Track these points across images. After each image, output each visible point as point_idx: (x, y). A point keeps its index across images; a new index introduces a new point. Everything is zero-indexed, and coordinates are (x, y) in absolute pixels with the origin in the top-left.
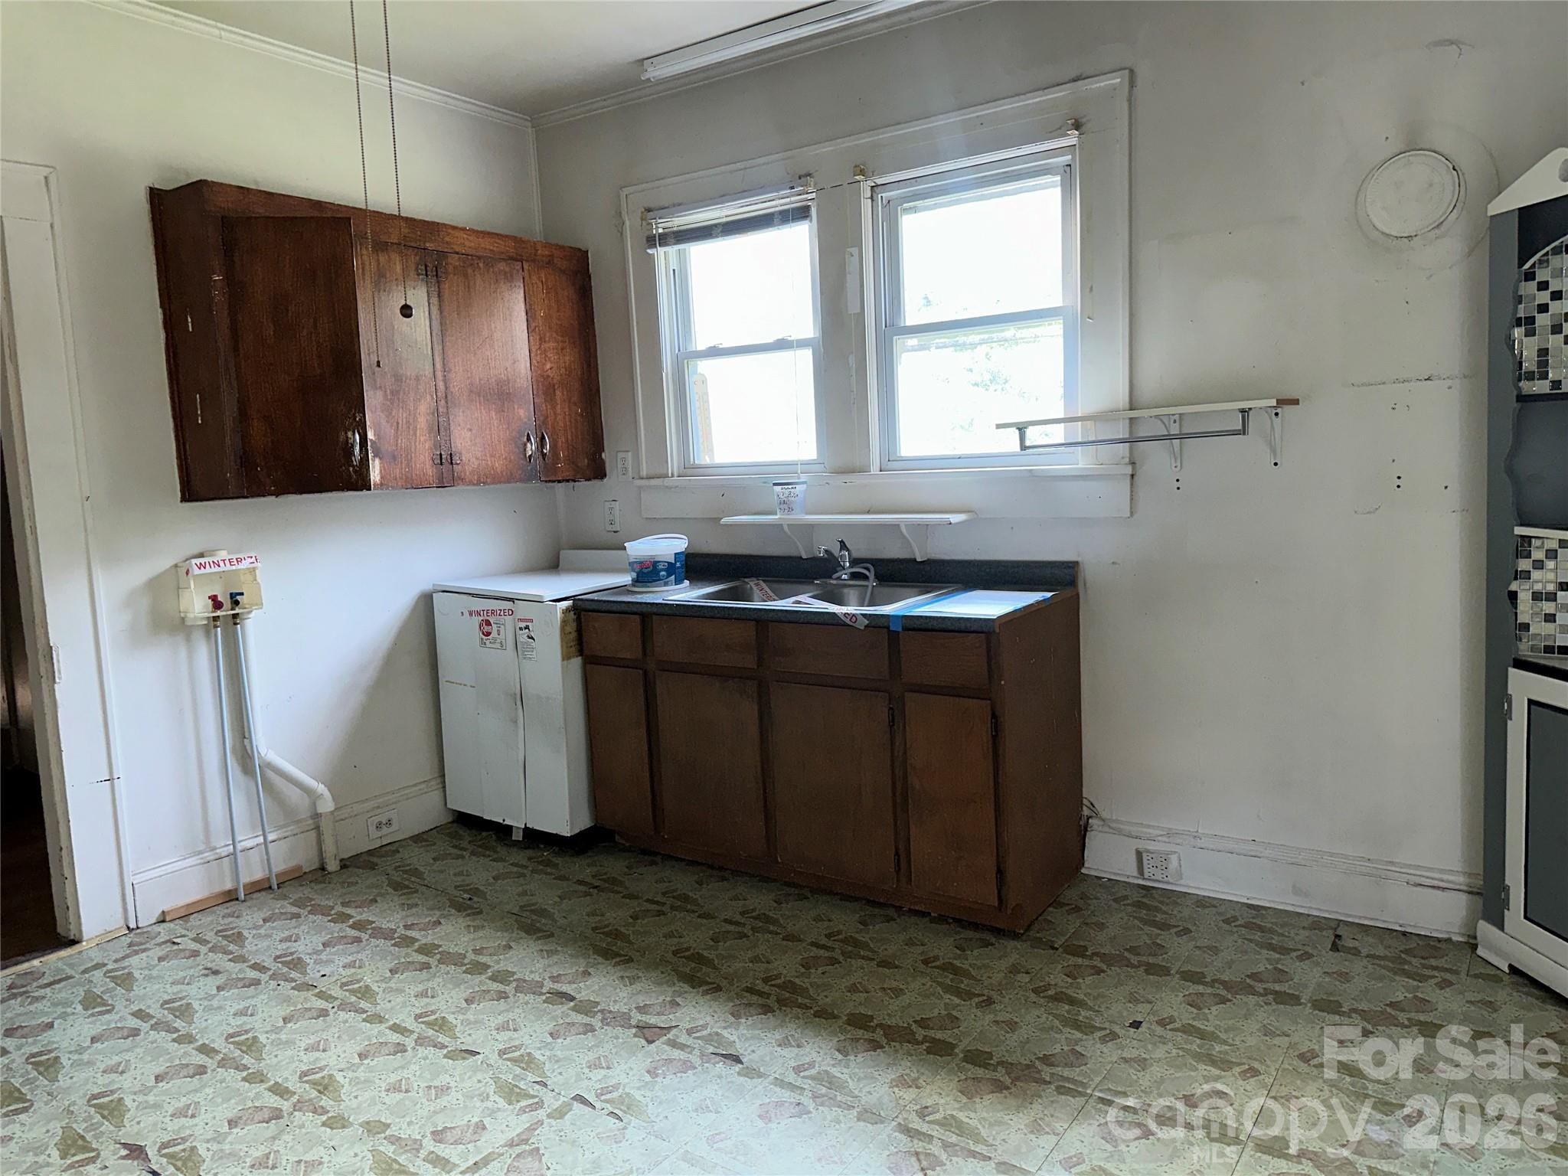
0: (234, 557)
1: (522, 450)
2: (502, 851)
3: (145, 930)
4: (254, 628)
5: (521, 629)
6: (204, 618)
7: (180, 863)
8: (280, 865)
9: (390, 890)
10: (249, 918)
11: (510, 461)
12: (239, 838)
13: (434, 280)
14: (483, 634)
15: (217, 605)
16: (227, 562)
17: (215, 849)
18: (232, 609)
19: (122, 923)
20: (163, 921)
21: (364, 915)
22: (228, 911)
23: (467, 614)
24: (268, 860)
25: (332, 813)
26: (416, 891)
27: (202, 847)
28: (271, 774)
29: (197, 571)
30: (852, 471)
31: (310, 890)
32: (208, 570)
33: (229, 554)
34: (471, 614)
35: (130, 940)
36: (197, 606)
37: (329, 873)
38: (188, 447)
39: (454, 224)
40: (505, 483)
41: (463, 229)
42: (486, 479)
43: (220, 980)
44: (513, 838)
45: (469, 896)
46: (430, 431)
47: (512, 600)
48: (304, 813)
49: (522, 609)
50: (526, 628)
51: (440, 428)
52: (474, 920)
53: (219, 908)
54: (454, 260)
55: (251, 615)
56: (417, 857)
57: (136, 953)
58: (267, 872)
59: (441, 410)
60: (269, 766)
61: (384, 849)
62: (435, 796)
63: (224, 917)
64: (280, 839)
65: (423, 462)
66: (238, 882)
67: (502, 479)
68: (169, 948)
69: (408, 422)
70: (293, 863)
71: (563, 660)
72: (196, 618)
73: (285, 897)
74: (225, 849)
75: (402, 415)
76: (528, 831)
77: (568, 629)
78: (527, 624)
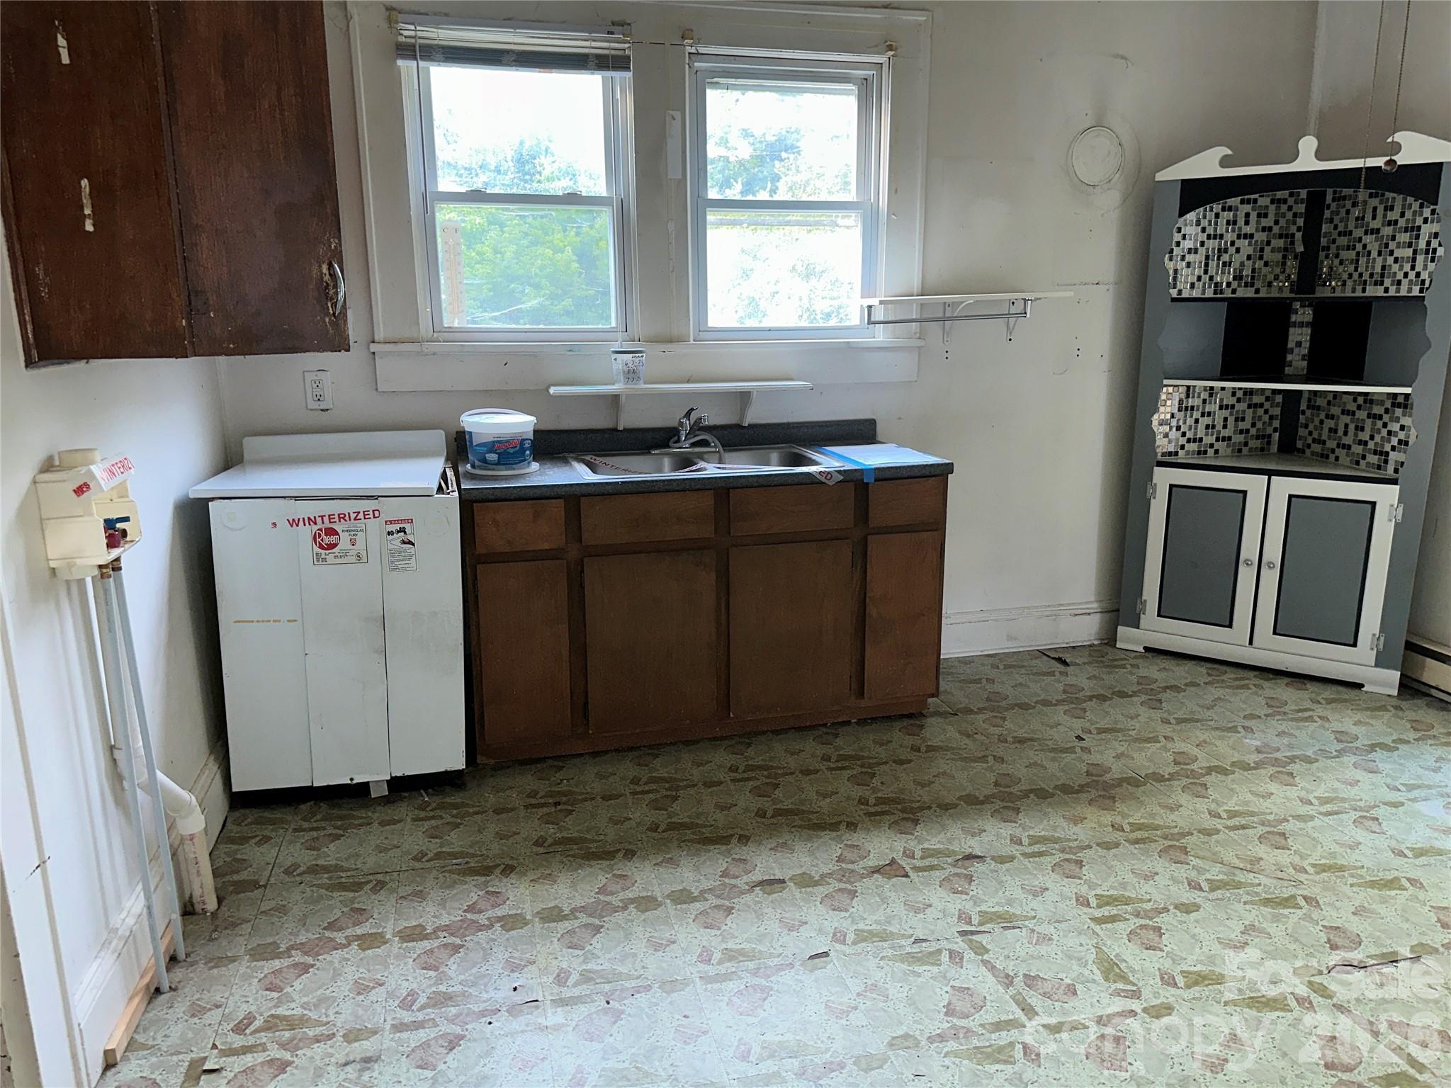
5: (390, 533)
9: (349, 894)
14: (321, 547)
16: (117, 468)
17: (116, 930)
20: (112, 1065)
23: (285, 524)
26: (382, 882)
27: (105, 934)
30: (670, 341)
34: (292, 524)
37: (213, 914)
44: (373, 797)
45: (458, 861)
47: (374, 498)
49: (391, 509)
50: (398, 532)
53: (157, 1013)
61: (219, 863)
62: (218, 781)
63: (194, 1016)
74: (124, 925)
76: (394, 782)
78: (402, 526)
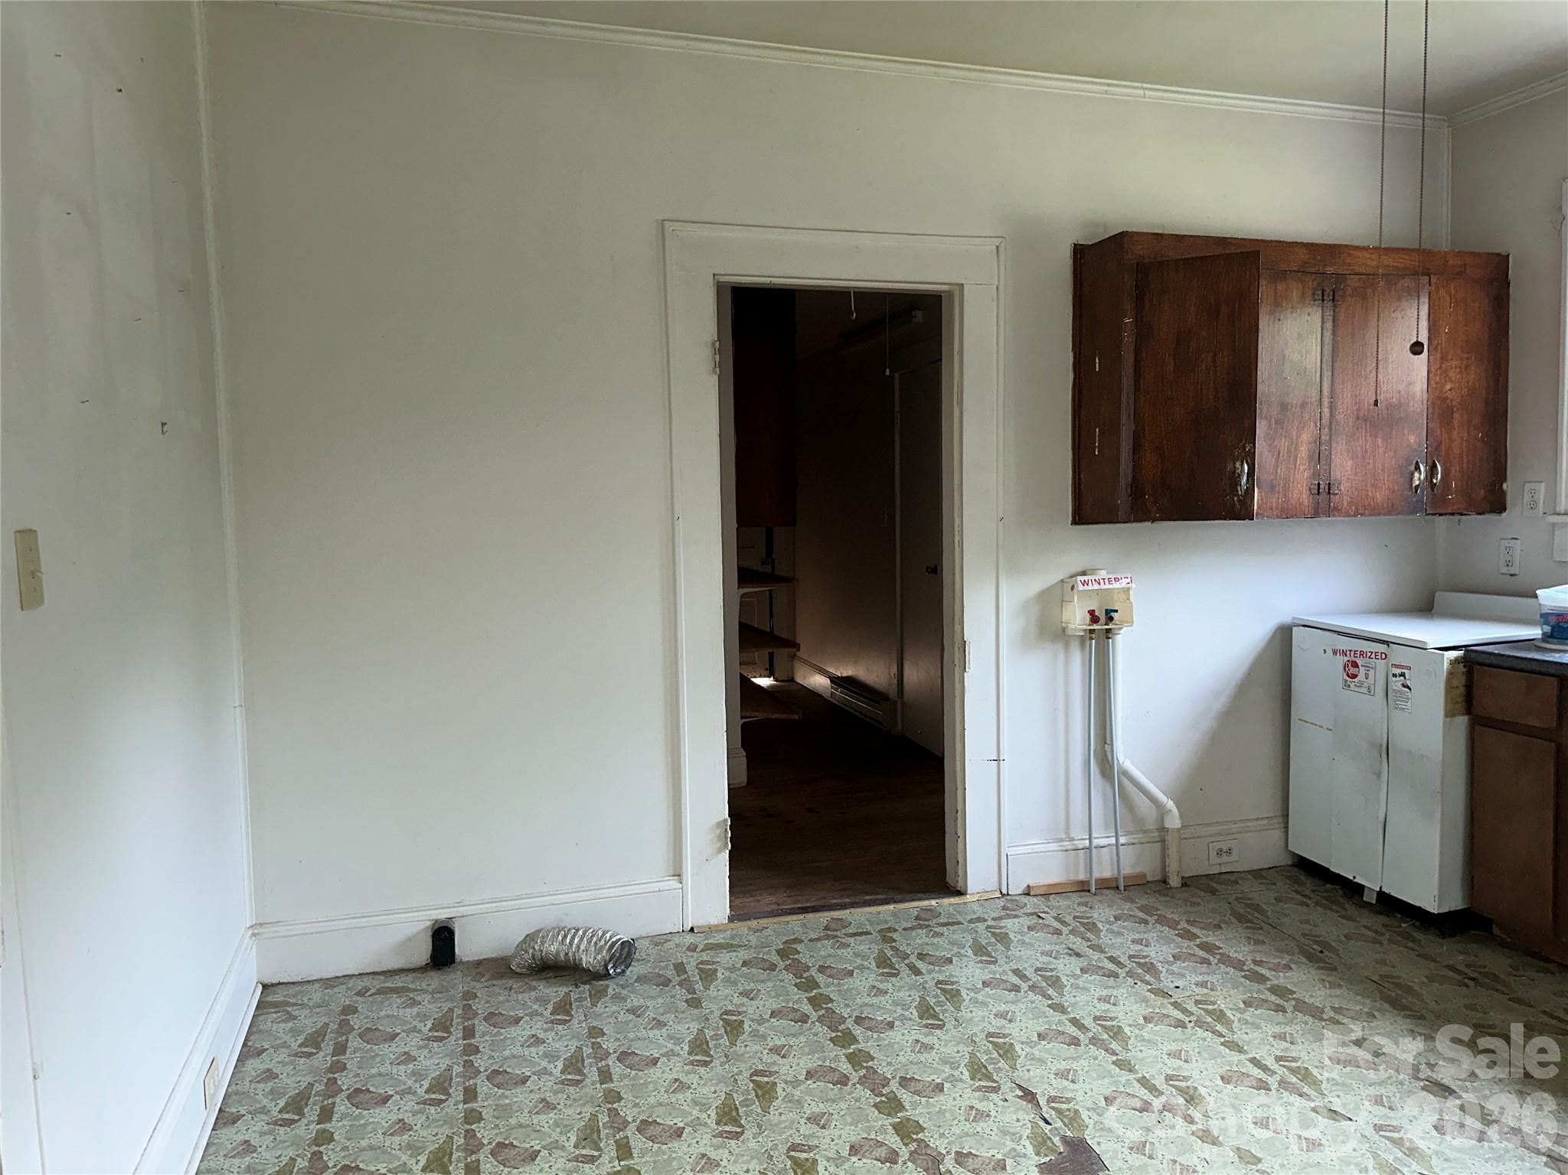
0: (1113, 576)
1: (1408, 479)
2: (1352, 910)
3: (1014, 898)
4: (1123, 642)
5: (1394, 675)
6: (1081, 630)
7: (1044, 845)
8: (1127, 870)
9: (1234, 920)
10: (1102, 913)
11: (1393, 492)
12: (1094, 835)
13: (1330, 304)
14: (1348, 675)
15: (1094, 618)
16: (1106, 581)
17: (1073, 840)
18: (1106, 624)
19: (996, 886)
20: (1028, 894)
21: (1211, 938)
22: (1082, 900)
23: (1330, 652)
24: (1118, 861)
25: (1179, 830)
26: (1261, 928)
27: (1063, 836)
28: (1126, 782)
29: (1081, 587)
31: (1155, 899)
32: (1090, 587)
33: (1108, 573)
34: (1335, 652)
35: (1002, 904)
36: (1076, 618)
37: (1171, 888)
38: (1082, 476)
39: (1356, 244)
40: (1384, 515)
41: (1366, 249)
42: (1363, 509)
43: (1082, 963)
44: (1365, 899)
45: (1320, 949)
46: (1311, 458)
47: (1387, 643)
48: (1151, 825)
49: (1398, 655)
50: (1400, 676)
51: (1320, 456)
52: (1328, 976)
53: (1074, 895)
54: (1354, 282)
55: (1122, 631)
56: (1260, 893)
57: (1009, 916)
58: (1116, 873)
59: (1323, 438)
60: (1125, 773)
61: (1223, 876)
62: (1276, 836)
63: (1079, 904)
64: (1129, 844)
65: (1300, 491)
66: (1091, 875)
67: (1382, 512)
68: (1034, 920)
69: (1289, 451)
70: (1138, 870)
71: (1446, 716)
72: (1076, 629)
73: (1132, 901)
74: (1082, 842)
75: (1283, 444)
76: (1382, 896)
77: (1456, 683)
78: (1403, 671)
